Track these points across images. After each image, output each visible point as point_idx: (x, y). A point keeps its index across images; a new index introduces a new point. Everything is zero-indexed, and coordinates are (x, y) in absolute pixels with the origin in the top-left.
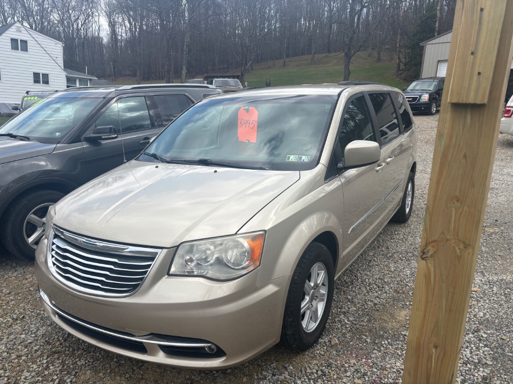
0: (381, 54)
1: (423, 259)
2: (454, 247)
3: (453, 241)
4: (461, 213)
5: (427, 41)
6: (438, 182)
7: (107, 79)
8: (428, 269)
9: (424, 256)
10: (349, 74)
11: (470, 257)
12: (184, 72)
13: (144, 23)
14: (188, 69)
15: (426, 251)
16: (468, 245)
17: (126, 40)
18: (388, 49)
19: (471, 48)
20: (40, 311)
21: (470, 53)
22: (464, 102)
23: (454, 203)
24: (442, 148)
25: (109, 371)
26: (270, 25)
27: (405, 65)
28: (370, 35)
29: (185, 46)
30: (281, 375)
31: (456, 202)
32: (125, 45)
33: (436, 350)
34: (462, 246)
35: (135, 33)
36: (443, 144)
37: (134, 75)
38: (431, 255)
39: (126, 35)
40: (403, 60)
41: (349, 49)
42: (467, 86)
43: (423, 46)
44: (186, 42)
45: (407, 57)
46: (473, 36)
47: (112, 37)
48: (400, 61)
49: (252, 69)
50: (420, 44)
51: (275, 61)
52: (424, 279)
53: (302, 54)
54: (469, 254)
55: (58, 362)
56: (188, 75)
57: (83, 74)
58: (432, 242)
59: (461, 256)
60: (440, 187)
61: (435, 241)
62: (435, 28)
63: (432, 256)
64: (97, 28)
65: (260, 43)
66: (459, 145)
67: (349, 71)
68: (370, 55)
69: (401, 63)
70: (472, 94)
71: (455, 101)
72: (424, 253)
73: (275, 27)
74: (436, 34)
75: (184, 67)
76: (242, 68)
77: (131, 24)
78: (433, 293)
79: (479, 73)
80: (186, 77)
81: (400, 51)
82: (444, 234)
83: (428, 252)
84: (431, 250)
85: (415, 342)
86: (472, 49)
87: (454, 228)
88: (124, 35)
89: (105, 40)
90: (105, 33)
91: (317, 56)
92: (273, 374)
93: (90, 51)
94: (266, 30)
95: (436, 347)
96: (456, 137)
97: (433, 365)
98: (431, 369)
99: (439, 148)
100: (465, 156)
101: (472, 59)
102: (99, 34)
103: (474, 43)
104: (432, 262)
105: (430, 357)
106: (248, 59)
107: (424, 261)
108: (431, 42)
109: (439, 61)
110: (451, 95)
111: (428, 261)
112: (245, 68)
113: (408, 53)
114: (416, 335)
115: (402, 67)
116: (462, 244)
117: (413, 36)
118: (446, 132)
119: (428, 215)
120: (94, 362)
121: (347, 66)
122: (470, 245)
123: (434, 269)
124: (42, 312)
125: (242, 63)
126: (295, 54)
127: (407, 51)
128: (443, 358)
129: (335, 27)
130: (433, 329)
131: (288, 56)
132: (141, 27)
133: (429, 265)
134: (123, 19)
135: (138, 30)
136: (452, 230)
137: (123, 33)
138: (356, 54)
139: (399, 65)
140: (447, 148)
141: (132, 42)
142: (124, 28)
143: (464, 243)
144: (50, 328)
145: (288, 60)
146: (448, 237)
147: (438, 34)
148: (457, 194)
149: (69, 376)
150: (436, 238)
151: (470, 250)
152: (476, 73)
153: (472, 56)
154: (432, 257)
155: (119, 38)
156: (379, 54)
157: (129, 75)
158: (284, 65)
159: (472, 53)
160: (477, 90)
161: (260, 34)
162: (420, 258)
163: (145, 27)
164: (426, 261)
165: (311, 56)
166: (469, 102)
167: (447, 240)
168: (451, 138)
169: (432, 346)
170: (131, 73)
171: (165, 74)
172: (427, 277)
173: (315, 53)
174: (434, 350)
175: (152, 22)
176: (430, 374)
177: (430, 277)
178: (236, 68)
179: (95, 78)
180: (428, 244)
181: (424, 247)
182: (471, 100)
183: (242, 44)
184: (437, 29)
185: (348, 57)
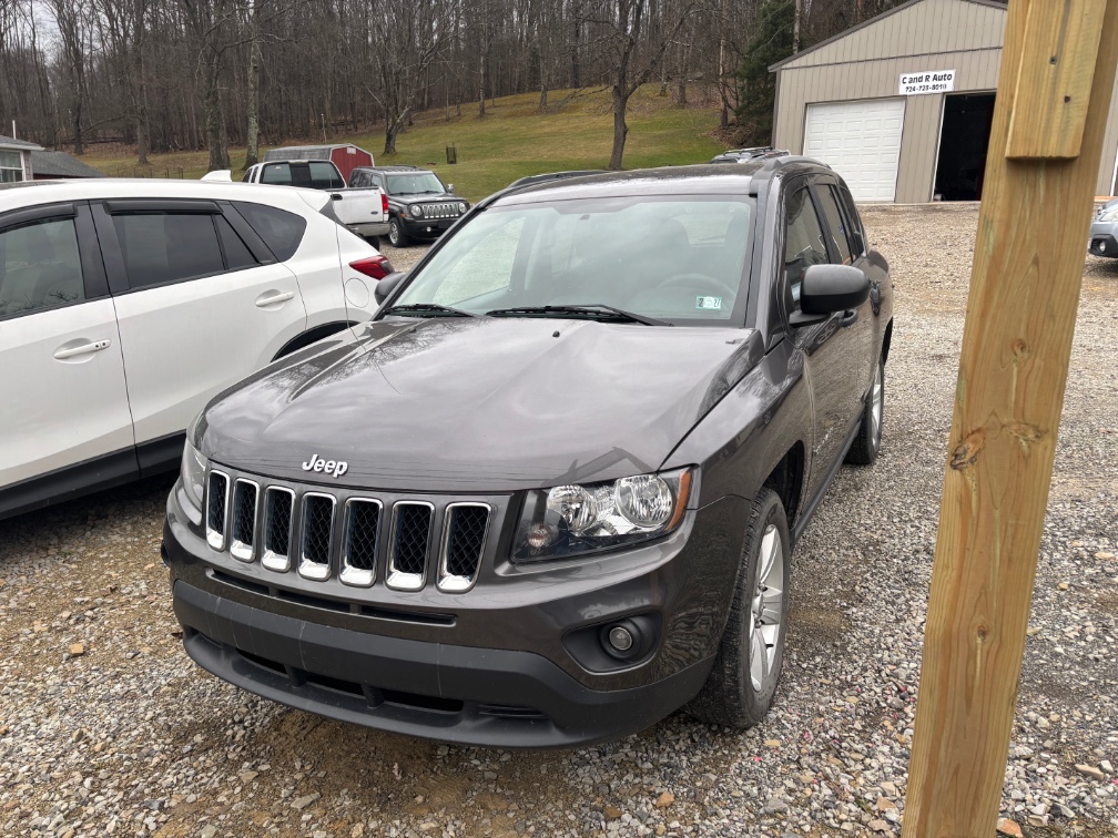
0: (687, 91)
1: (955, 467)
2: (1017, 437)
3: (1015, 427)
4: (1030, 372)
5: (781, 62)
6: (983, 315)
7: (62, 150)
8: (966, 485)
9: (957, 462)
10: (625, 133)
11: (1048, 453)
12: (254, 130)
13: (145, 16)
14: (261, 124)
15: (960, 451)
16: (1044, 431)
17: (103, 57)
18: (700, 79)
19: (1050, 49)
20: (35, 681)
21: (1049, 59)
22: (1039, 155)
23: (1015, 354)
24: (991, 249)
25: (238, 789)
26: (444, 24)
27: (738, 113)
28: (664, 49)
29: (251, 71)
30: (616, 751)
31: (1018, 351)
32: (100, 67)
33: (983, 640)
34: (1031, 436)
35: (124, 41)
36: (991, 241)
37: (129, 139)
38: (972, 458)
39: (104, 44)
40: (732, 102)
41: (623, 78)
42: (1043, 125)
43: (775, 73)
44: (254, 61)
45: (740, 97)
46: (1053, 28)
47: (67, 52)
48: (727, 105)
49: (411, 124)
50: (769, 68)
51: (462, 106)
52: (958, 506)
53: (519, 91)
54: (1046, 448)
55: (110, 785)
56: (262, 137)
57: (8, 138)
58: (973, 432)
59: (1030, 456)
60: (988, 324)
61: (979, 430)
62: (792, 35)
63: (972, 460)
64: (28, 29)
65: (425, 65)
66: (1024, 241)
67: (625, 127)
68: (663, 93)
69: (729, 110)
70: (1053, 140)
71: (1020, 152)
72: (956, 456)
73: (456, 28)
74: (795, 48)
75: (253, 121)
76: (388, 120)
77: (112, 18)
78: (977, 530)
79: (1067, 99)
80: (258, 143)
81: (725, 84)
82: (996, 415)
83: (965, 452)
84: (970, 447)
85: (942, 630)
86: (1050, 52)
87: (1016, 402)
88: (97, 45)
89: (50, 59)
90: (49, 43)
91: (552, 95)
92: (599, 752)
93: (14, 84)
94: (436, 37)
95: (983, 633)
96: (1019, 225)
97: (978, 670)
98: (974, 677)
99: (985, 248)
100: (1036, 262)
101: (1052, 71)
102: (33, 42)
103: (1057, 39)
104: (974, 471)
105: (971, 656)
106: (400, 103)
107: (958, 472)
108: (789, 65)
109: (807, 104)
110: (1012, 143)
111: (966, 471)
112: (394, 122)
113: (743, 89)
114: (943, 617)
115: (731, 117)
116: (1031, 431)
117: (750, 53)
118: (997, 215)
119: (963, 382)
120: (197, 774)
121: (620, 117)
122: (1047, 431)
123: (978, 485)
124: (38, 685)
125: (388, 111)
126: (503, 91)
127: (740, 84)
128: (998, 652)
129: (586, 29)
130: (978, 600)
131: (488, 96)
132: (139, 27)
133: (969, 479)
134: (94, 7)
135: (131, 33)
136: (1013, 405)
137: (94, 40)
138: (637, 90)
139: (725, 113)
140: (1000, 248)
141: (120, 61)
142: (96, 29)
143: (1036, 429)
144: (68, 717)
145: (488, 103)
146: (1005, 421)
147: (801, 48)
148: (1022, 335)
149: (146, 810)
150: (980, 424)
151: (1048, 441)
152: (1062, 100)
153: (1053, 66)
154: (972, 463)
155: (87, 52)
156: (682, 89)
157: (114, 140)
158: (482, 115)
159: (1053, 60)
160: (1064, 131)
161: (423, 44)
162: (949, 467)
163: (148, 27)
164: (961, 470)
165: (540, 94)
166: (1048, 155)
167: (1003, 426)
168: (1008, 226)
169: (975, 633)
170: (120, 135)
171: (205, 136)
172: (964, 502)
173: (546, 90)
174: (979, 641)
175: (164, 15)
176: (973, 686)
177: (970, 503)
178: (374, 123)
179: (40, 148)
180: (965, 436)
181: (958, 444)
182: (1052, 150)
183: (384, 67)
184: (797, 37)
185: (622, 96)
